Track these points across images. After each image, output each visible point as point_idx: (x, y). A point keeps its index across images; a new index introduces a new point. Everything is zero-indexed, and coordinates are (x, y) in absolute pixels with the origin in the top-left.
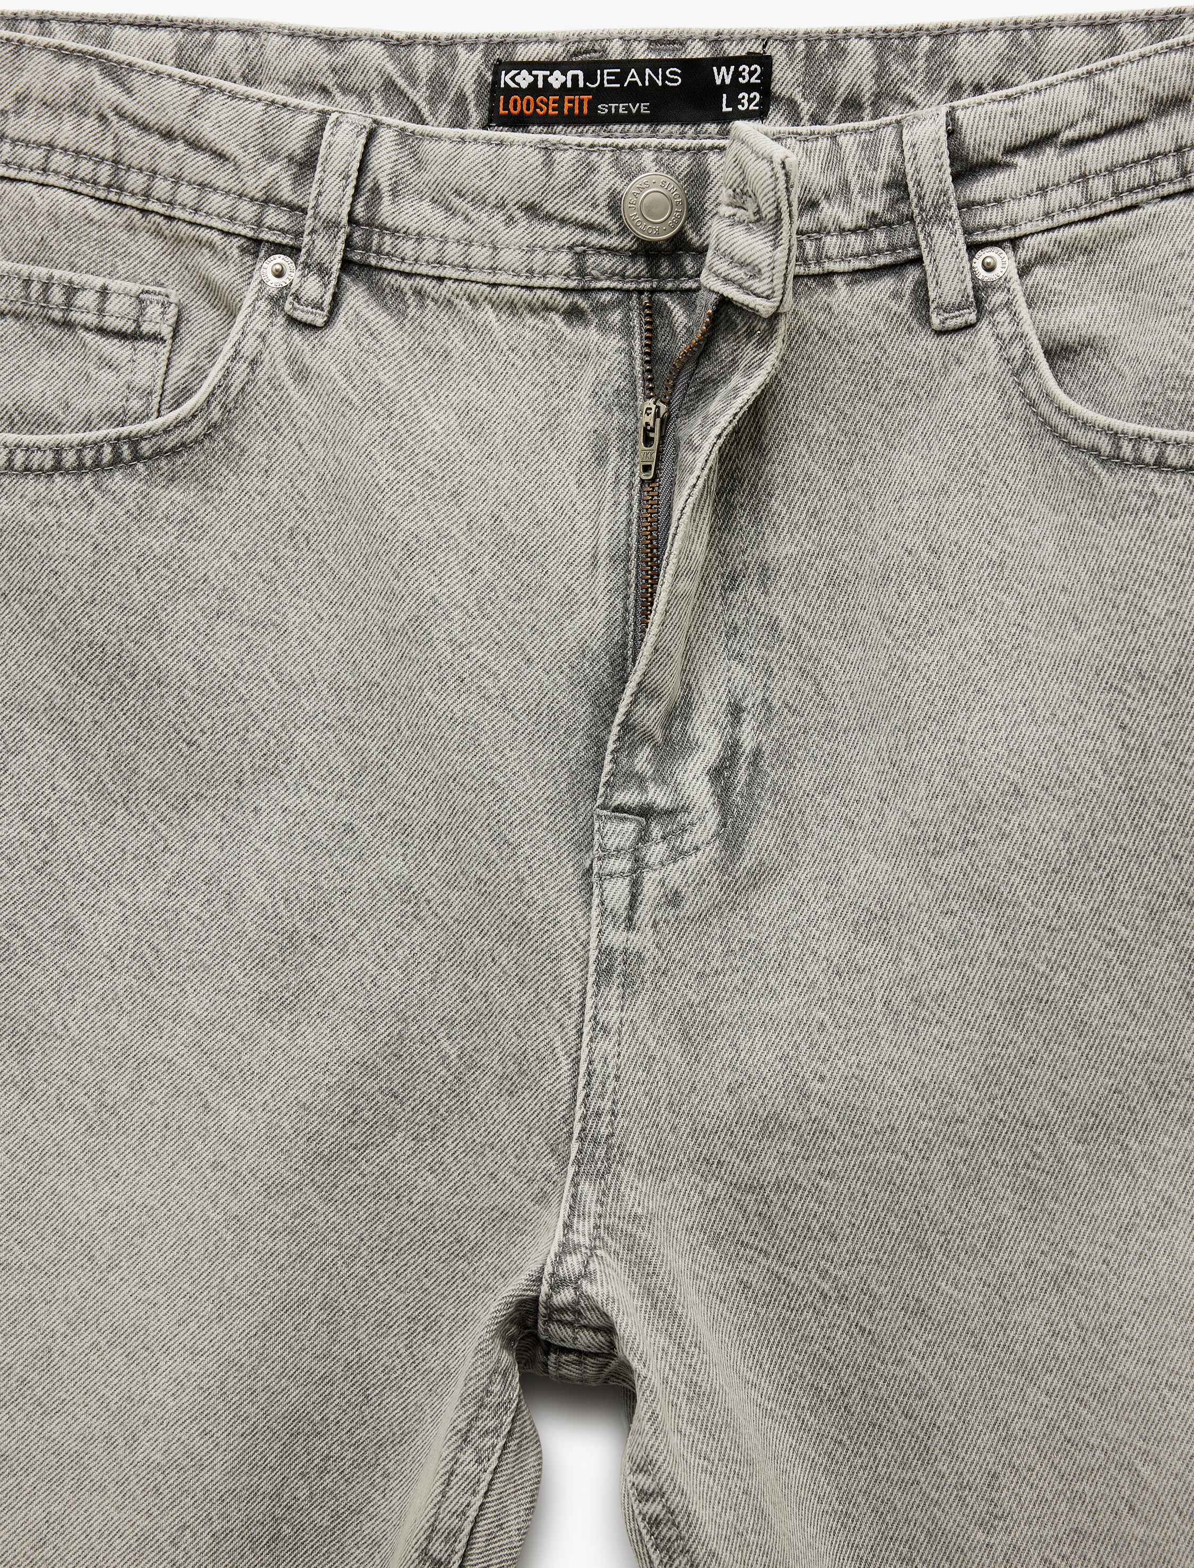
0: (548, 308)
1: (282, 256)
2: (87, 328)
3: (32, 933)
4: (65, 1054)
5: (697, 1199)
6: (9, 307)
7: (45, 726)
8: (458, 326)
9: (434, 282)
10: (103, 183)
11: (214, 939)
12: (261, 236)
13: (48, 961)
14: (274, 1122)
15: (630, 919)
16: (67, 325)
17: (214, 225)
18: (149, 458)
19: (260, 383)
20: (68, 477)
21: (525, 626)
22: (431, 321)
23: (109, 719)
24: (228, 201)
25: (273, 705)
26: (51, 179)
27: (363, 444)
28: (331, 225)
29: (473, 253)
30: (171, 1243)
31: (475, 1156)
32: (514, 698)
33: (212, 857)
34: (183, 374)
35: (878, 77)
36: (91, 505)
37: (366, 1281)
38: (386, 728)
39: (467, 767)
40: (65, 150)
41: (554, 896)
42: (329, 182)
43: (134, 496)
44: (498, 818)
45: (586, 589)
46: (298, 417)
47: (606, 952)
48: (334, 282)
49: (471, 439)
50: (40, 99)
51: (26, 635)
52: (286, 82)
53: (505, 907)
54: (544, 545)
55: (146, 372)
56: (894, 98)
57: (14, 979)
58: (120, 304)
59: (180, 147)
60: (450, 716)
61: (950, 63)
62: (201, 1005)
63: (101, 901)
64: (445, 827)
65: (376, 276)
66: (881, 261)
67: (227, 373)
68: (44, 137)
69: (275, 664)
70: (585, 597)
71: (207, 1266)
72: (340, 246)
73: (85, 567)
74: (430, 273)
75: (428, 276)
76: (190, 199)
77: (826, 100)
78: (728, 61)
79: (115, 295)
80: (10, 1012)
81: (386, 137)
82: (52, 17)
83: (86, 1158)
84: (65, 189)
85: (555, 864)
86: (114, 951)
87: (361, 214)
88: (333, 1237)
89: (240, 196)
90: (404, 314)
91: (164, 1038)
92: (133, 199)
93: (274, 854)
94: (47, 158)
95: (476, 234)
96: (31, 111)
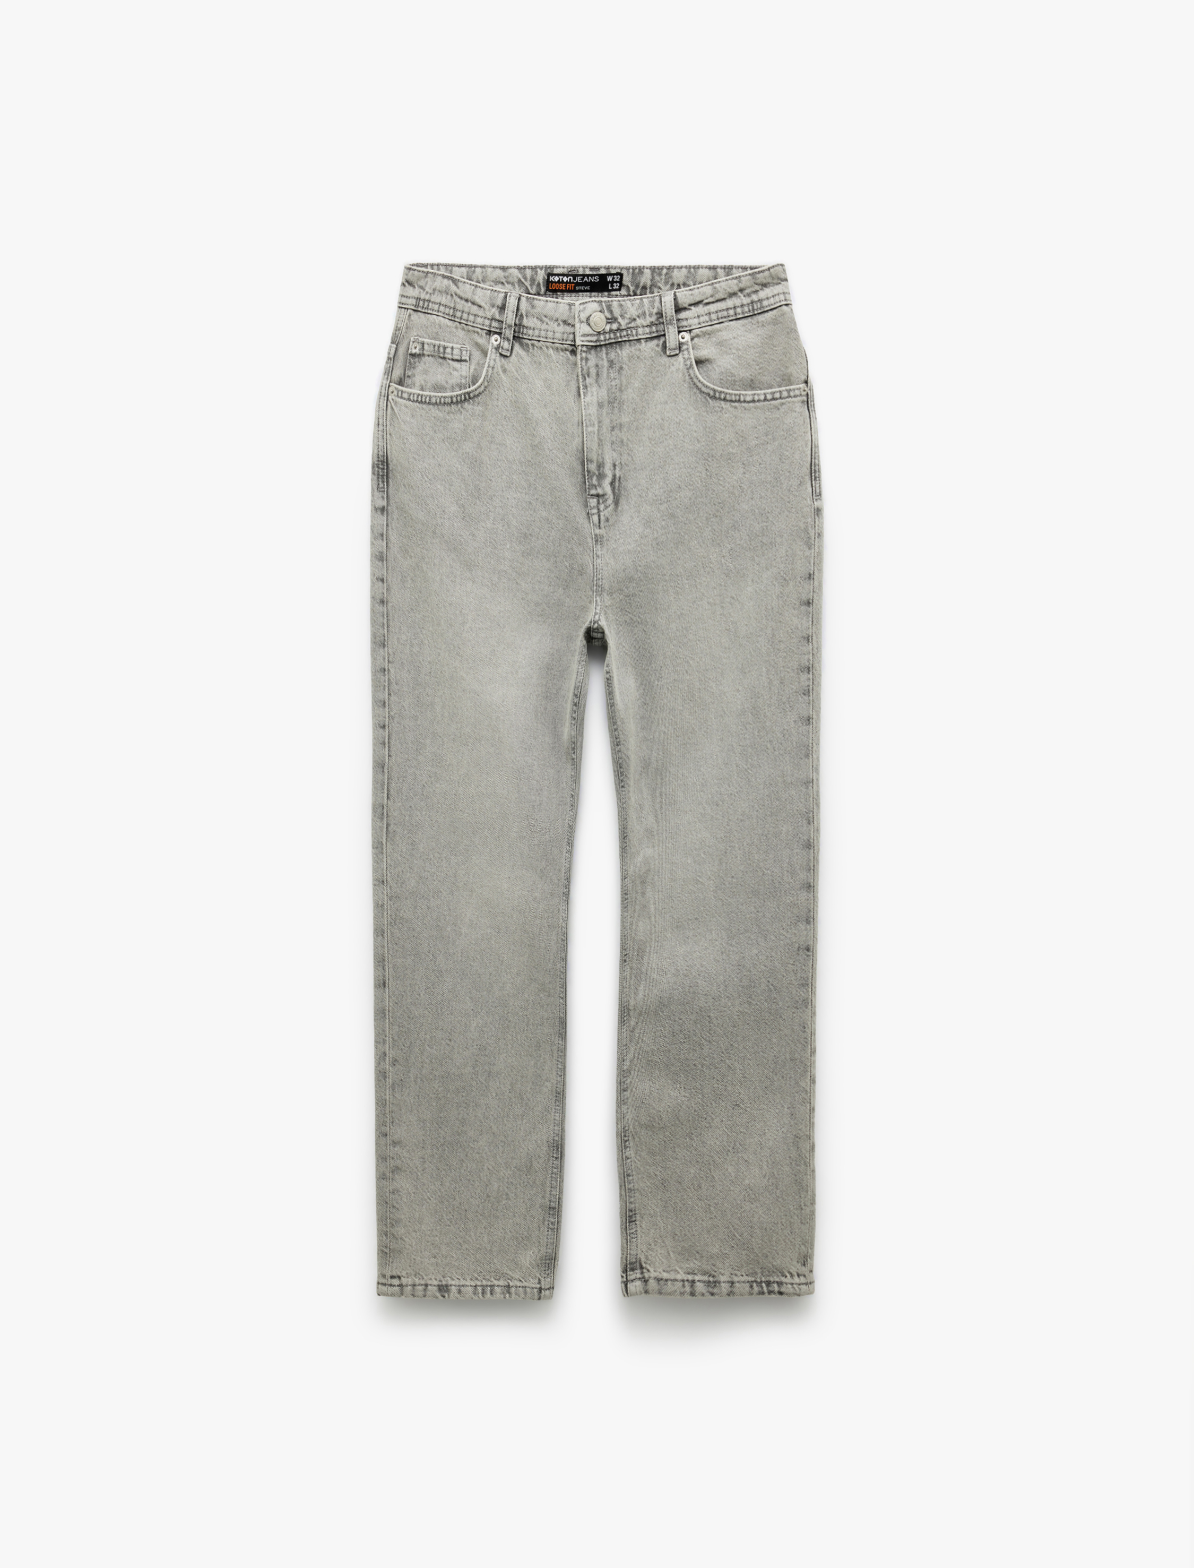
1: (497, 335)
2: (449, 359)
6: (430, 354)
7: (457, 477)
8: (543, 355)
9: (538, 342)
10: (451, 315)
12: (491, 330)
16: (444, 358)
17: (479, 327)
18: (472, 398)
19: (494, 374)
20: (453, 405)
22: (536, 353)
25: (507, 468)
26: (440, 314)
27: (522, 391)
28: (510, 326)
29: (549, 333)
33: (501, 512)
34: (473, 371)
36: (460, 413)
39: (558, 485)
40: (443, 305)
41: (582, 521)
42: (509, 313)
43: (471, 409)
44: (567, 499)
46: (506, 384)
47: (596, 535)
48: (512, 343)
53: (574, 523)
55: (465, 371)
56: (656, 287)
58: (457, 351)
59: (470, 304)
60: (552, 470)
61: (671, 277)
65: (522, 341)
66: (654, 335)
67: (487, 371)
68: (439, 301)
69: (506, 456)
72: (512, 332)
73: (462, 430)
74: (536, 339)
76: (473, 319)
77: (637, 286)
78: (611, 274)
79: (456, 348)
81: (523, 300)
84: (442, 317)
85: (581, 512)
87: (517, 322)
89: (485, 318)
90: (530, 351)
92: (458, 319)
93: (516, 511)
94: (440, 307)
95: (549, 328)
96: (436, 293)
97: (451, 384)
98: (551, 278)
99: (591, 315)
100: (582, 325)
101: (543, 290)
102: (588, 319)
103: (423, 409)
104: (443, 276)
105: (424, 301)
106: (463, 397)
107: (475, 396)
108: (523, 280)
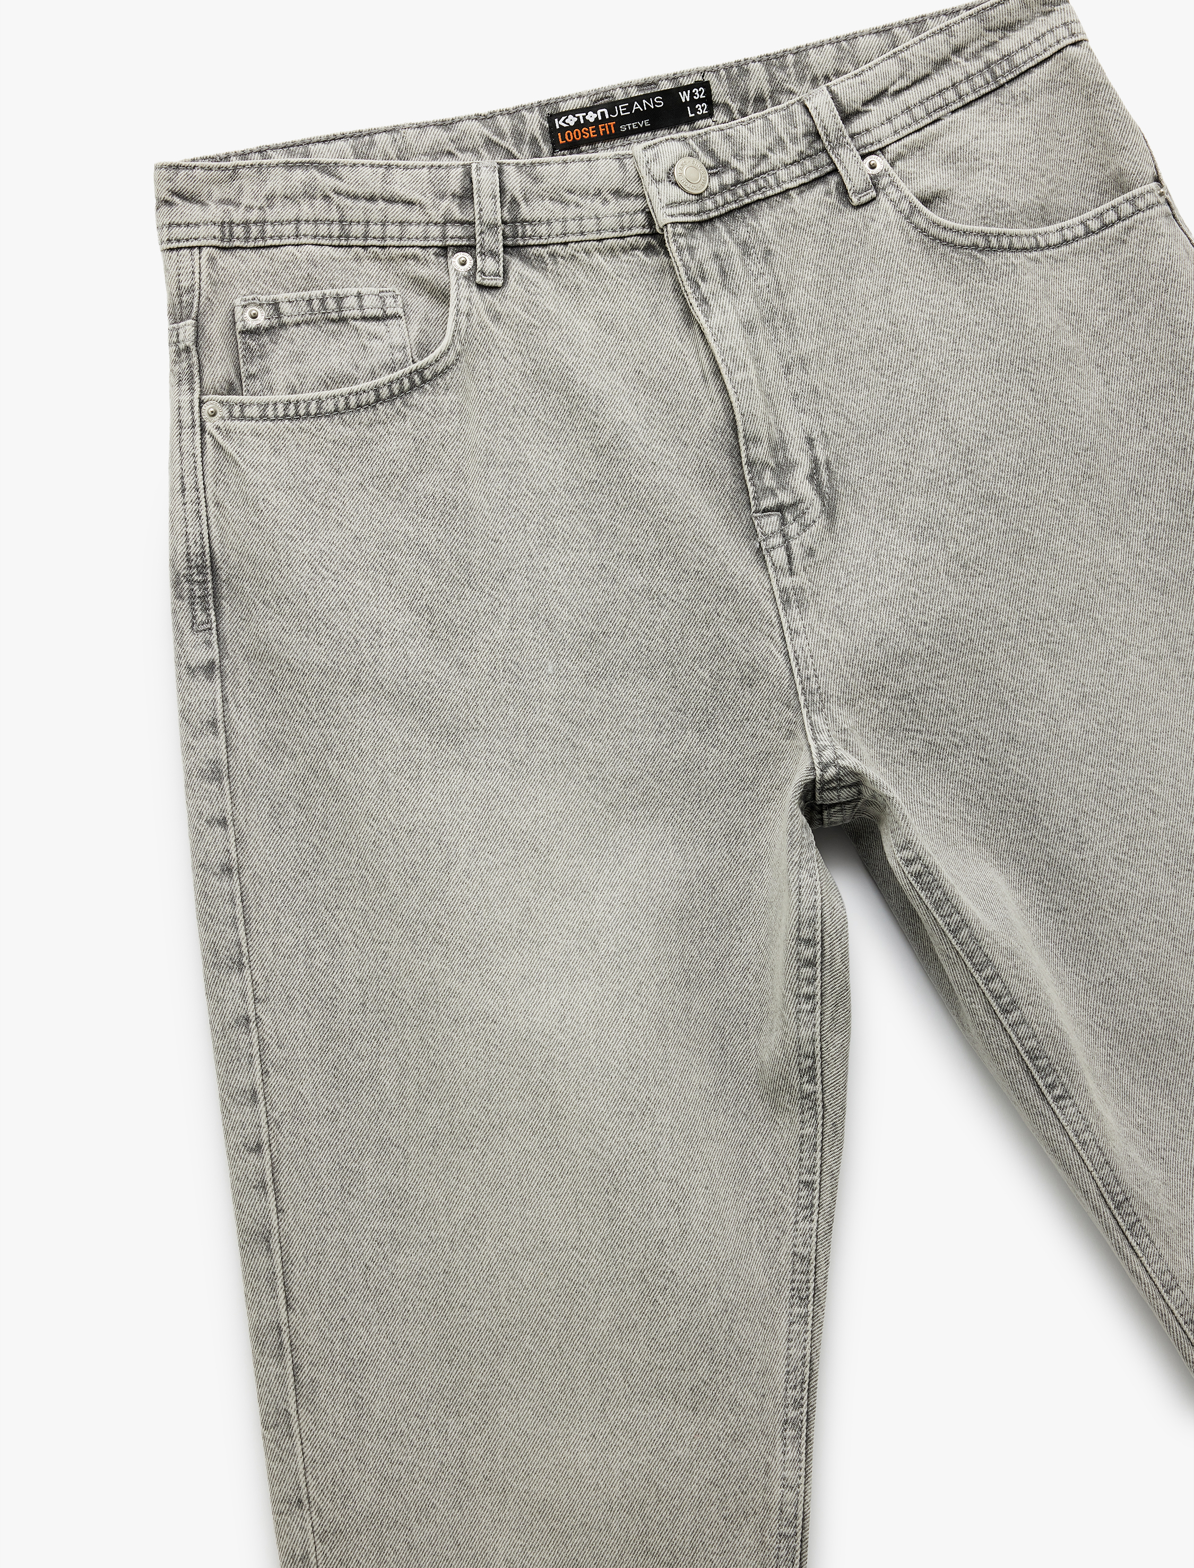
0: (634, 248)
1: (462, 253)
2: (355, 319)
3: (439, 674)
4: (482, 738)
5: (876, 711)
6: (302, 319)
7: (407, 552)
8: (580, 270)
9: (562, 246)
10: (336, 236)
11: (547, 649)
12: (447, 243)
13: (455, 687)
14: (617, 744)
15: (791, 570)
16: (343, 320)
17: (416, 244)
18: (431, 380)
19: (474, 326)
20: (385, 404)
21: (677, 426)
22: (563, 270)
24: (421, 228)
25: (535, 508)
26: (303, 240)
27: (550, 346)
28: (492, 227)
29: (585, 224)
30: (578, 829)
31: (738, 729)
32: (684, 468)
34: (417, 335)
35: (770, 81)
36: (405, 416)
37: (693, 822)
38: (609, 504)
39: (674, 511)
40: (307, 221)
41: (745, 569)
42: (485, 202)
43: (429, 404)
44: (700, 534)
45: (705, 395)
46: (500, 342)
47: (783, 591)
48: (502, 259)
49: (608, 332)
50: (282, 195)
51: (382, 504)
52: (425, 154)
53: (719, 582)
54: (672, 379)
55: (398, 336)
56: (781, 92)
57: (438, 703)
58: (371, 301)
59: (381, 204)
60: (654, 485)
61: (807, 66)
62: (553, 688)
64: (665, 550)
65: (523, 251)
66: (813, 176)
67: (457, 323)
68: (292, 216)
69: (529, 485)
70: (706, 400)
71: (603, 836)
72: (501, 238)
73: (411, 453)
74: (560, 242)
75: (557, 244)
76: (396, 233)
77: (744, 100)
78: (683, 89)
79: (367, 296)
80: (442, 723)
81: (510, 171)
82: (267, 148)
83: (515, 794)
84: (313, 244)
85: (739, 551)
86: (492, 670)
87: (507, 217)
88: (668, 801)
89: (427, 224)
90: (545, 269)
91: (538, 713)
92: (357, 241)
93: (565, 591)
94: (297, 228)
95: (585, 213)
96: (278, 203)
97: (367, 367)
98: (558, 123)
99: (673, 166)
100: (661, 186)
101: (546, 148)
102: (670, 173)
103: (302, 430)
104: (288, 166)
105: (246, 224)
106: (406, 381)
107: (436, 375)
108: (495, 138)
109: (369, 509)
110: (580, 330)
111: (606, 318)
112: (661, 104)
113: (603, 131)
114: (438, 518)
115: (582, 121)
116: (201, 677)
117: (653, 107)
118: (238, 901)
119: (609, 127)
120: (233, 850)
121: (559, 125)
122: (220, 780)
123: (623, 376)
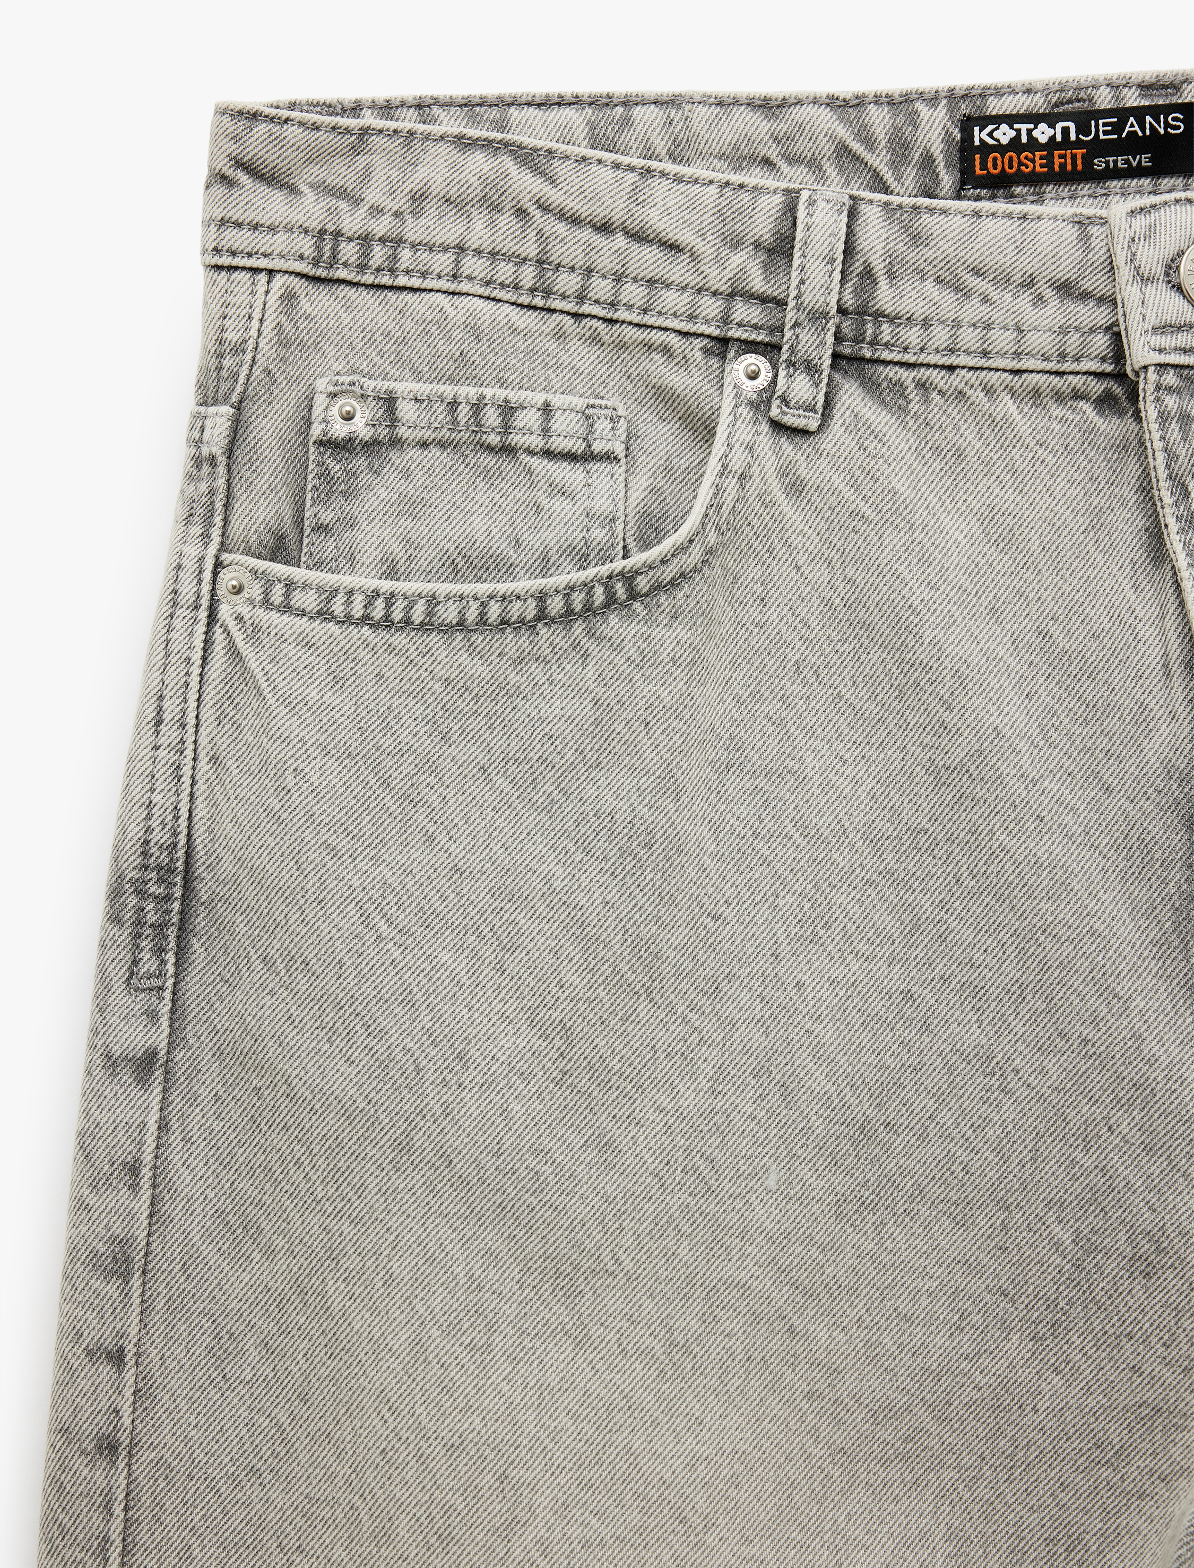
0: (1077, 395)
1: (753, 355)
2: (530, 452)
3: (561, 1158)
4: (620, 1292)
6: (433, 436)
7: (544, 914)
8: (970, 421)
9: (944, 372)
10: (527, 287)
11: (775, 1140)
12: (730, 334)
13: (585, 1187)
14: (874, 1339)
16: (508, 450)
17: (671, 325)
18: (647, 595)
19: (751, 500)
20: (554, 626)
21: (1097, 751)
22: (937, 416)
23: (623, 898)
24: (686, 297)
25: (802, 863)
26: (465, 287)
27: (886, 561)
28: (818, 316)
29: (994, 338)
30: (770, 1490)
31: (1108, 1350)
32: (1098, 833)
33: (756, 1045)
34: (642, 496)
36: (586, 655)
37: (992, 1503)
38: (941, 880)
39: (1061, 916)
40: (478, 252)
41: (1177, 1051)
42: (813, 268)
43: (634, 640)
44: (1103, 970)
45: (1161, 702)
46: (794, 536)
48: (825, 381)
49: (1000, 548)
50: (441, 195)
51: (515, 813)
52: (721, 156)
53: (1122, 1068)
54: (1105, 660)
55: (606, 497)
57: (549, 1213)
58: (567, 422)
59: (620, 241)
60: (1033, 861)
62: (771, 1218)
63: (637, 1111)
64: (1031, 986)
65: (869, 369)
67: (718, 490)
68: (452, 238)
69: (797, 817)
70: (1161, 712)
72: (830, 339)
73: (585, 727)
74: (940, 363)
75: (935, 366)
76: (637, 298)
79: (560, 412)
80: (550, 1251)
81: (871, 215)
82: (432, 101)
83: (662, 1408)
84: (481, 297)
85: (1171, 1014)
86: (661, 1167)
87: (850, 302)
88: (950, 1459)
89: (699, 291)
90: (903, 410)
91: (734, 1260)
92: (564, 303)
93: (829, 1034)
94: (457, 262)
95: (997, 316)
96: (431, 209)
97: (535, 547)
98: (980, 135)
99: (1181, 254)
100: (1150, 290)
101: (947, 180)
102: (1172, 266)
103: (391, 649)
104: (463, 143)
105: (365, 240)
106: (599, 591)
107: (657, 588)
108: (857, 147)
109: (488, 818)
110: (948, 537)
111: (1001, 520)
112: (1179, 127)
113: (1061, 165)
114: (612, 861)
115: (1024, 139)
116: (127, 1078)
117: (1162, 131)
118: (118, 1509)
119: (1074, 157)
120: (126, 1410)
121: (981, 140)
122: (126, 1277)
123: (1014, 637)
